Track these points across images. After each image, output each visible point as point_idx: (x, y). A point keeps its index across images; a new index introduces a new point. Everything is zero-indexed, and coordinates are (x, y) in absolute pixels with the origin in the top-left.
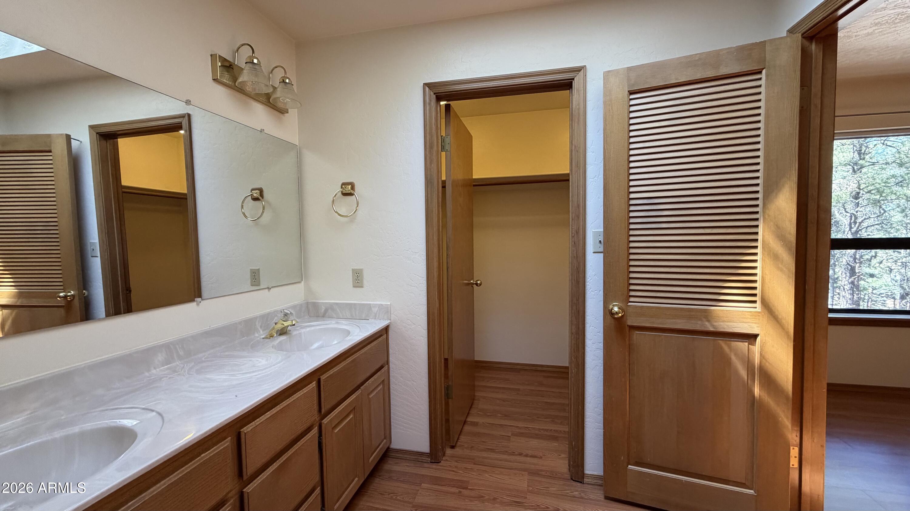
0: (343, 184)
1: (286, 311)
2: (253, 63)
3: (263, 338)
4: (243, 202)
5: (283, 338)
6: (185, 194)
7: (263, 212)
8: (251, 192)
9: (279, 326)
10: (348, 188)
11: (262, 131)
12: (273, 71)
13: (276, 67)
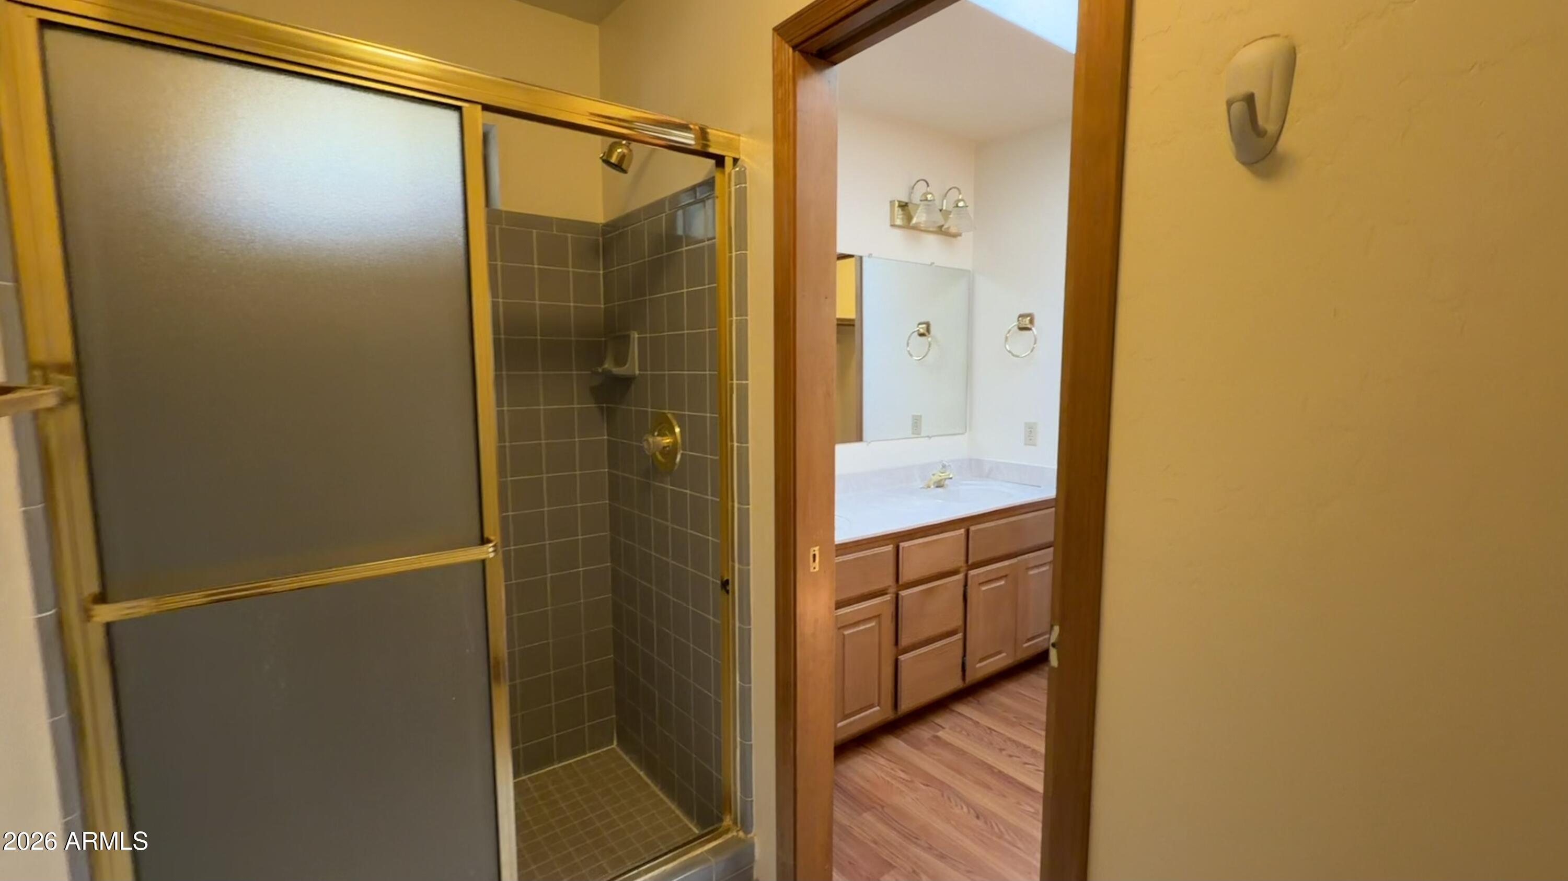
0: (1020, 316)
1: (944, 462)
2: (926, 200)
3: (921, 488)
4: (910, 337)
5: (940, 490)
6: (853, 320)
7: (929, 350)
8: (918, 327)
9: (936, 478)
10: (1025, 321)
11: (933, 263)
12: (948, 195)
13: (950, 189)
